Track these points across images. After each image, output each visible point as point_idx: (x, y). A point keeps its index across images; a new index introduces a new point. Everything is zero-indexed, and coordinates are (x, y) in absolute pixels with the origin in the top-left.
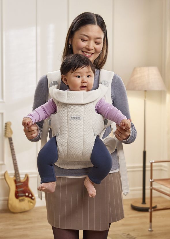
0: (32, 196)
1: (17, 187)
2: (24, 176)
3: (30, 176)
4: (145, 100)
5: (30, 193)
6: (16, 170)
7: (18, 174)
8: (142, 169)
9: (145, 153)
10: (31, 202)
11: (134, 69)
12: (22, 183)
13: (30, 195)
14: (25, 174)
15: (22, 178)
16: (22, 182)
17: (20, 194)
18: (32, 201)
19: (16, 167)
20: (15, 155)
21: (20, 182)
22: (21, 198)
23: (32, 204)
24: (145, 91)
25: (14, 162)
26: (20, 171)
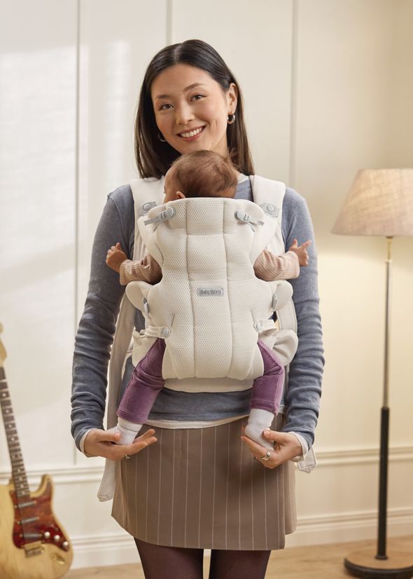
0: (63, 538)
1: (18, 513)
2: (39, 481)
3: (55, 480)
4: (388, 264)
5: (56, 530)
6: (17, 462)
7: (23, 474)
8: (377, 458)
9: (385, 414)
10: (60, 558)
11: (360, 172)
12: (35, 502)
13: (57, 537)
14: (42, 474)
15: (34, 485)
16: (34, 499)
17: (27, 535)
18: (62, 553)
19: (16, 456)
20: (12, 418)
21: (27, 498)
22: (28, 546)
23: (62, 563)
24: (390, 237)
25: (9, 440)
26: (29, 467)
